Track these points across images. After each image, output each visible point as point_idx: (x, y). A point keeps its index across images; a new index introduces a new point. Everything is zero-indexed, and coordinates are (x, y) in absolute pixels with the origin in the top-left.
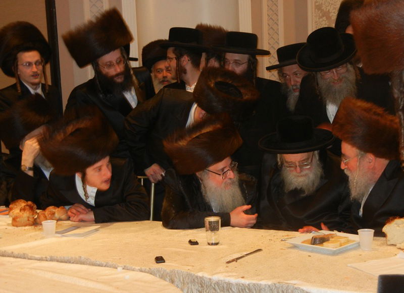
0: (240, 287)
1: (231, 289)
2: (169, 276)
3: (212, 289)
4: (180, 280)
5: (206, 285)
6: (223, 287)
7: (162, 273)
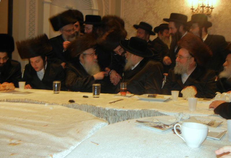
0: (122, 113)
1: (116, 114)
3: (105, 115)
6: (112, 113)
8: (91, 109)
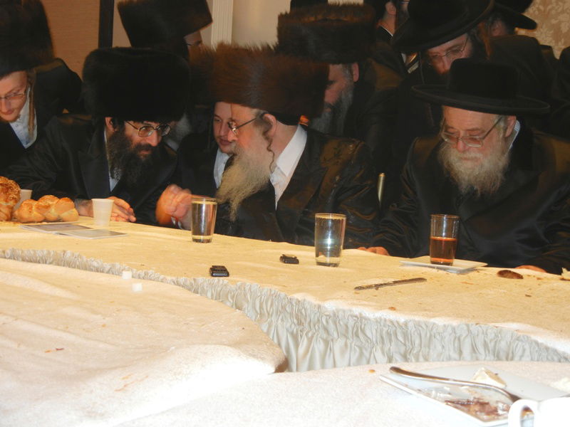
0: (385, 329)
1: (363, 331)
2: (232, 298)
3: (321, 331)
4: (254, 308)
5: (308, 320)
6: (347, 326)
7: (219, 289)
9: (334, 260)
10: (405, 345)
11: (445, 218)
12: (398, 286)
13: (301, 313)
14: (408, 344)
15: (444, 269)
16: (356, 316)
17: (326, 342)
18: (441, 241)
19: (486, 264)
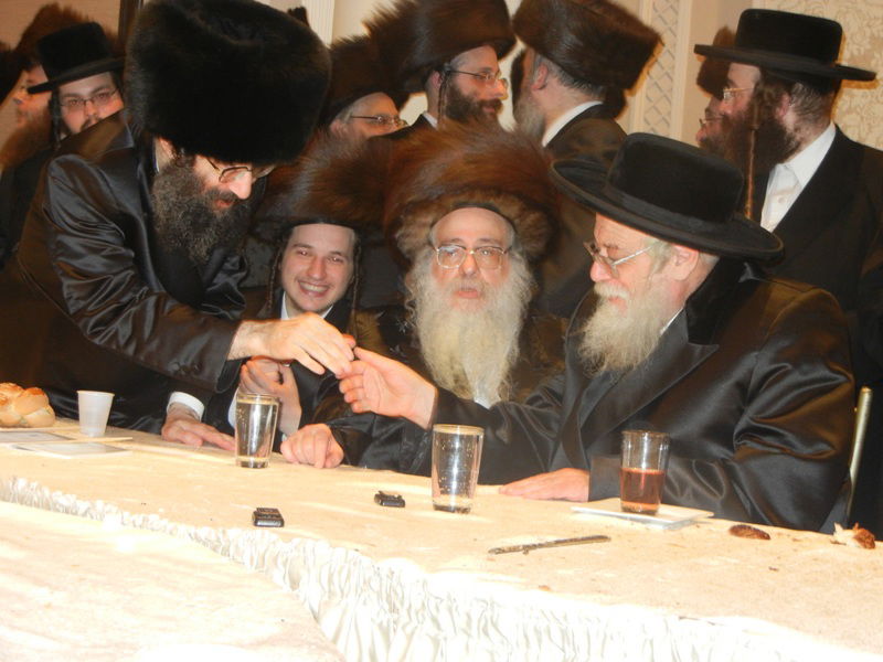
0: (532, 624)
1: (495, 625)
2: (285, 564)
3: (428, 622)
4: (319, 581)
6: (469, 617)
7: (263, 548)
8: (348, 577)
9: (464, 502)
10: (563, 651)
11: (646, 438)
12: (562, 549)
13: (396, 593)
14: (569, 649)
15: (643, 522)
16: (484, 601)
17: (436, 642)
18: (639, 475)
19: (712, 514)
